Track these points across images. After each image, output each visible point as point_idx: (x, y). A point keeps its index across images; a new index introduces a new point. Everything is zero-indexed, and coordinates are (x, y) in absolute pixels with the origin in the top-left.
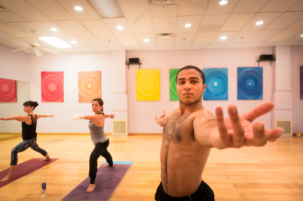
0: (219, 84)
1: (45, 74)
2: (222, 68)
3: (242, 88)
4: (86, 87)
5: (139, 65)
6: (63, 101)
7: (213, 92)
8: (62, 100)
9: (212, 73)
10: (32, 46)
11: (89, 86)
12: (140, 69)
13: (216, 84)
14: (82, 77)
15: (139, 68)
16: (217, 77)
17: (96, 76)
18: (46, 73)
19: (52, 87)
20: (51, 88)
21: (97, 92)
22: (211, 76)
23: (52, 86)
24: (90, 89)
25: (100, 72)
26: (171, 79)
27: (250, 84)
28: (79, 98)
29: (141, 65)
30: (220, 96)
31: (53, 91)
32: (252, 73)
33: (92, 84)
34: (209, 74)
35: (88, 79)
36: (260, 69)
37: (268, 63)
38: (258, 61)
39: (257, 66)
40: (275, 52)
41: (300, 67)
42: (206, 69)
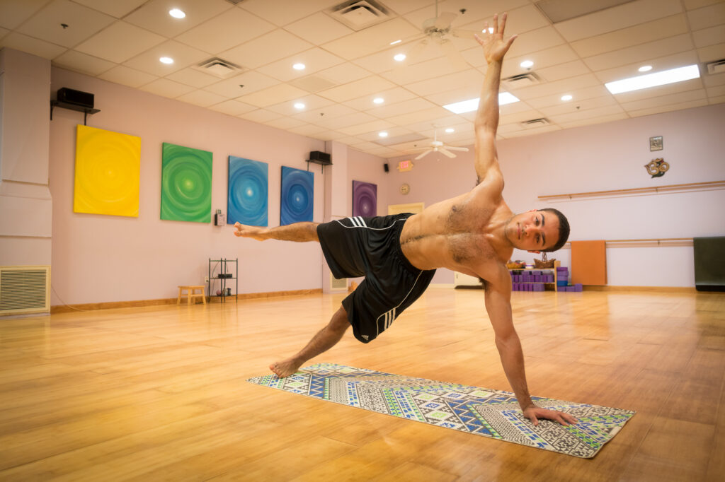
0: (255, 193)
2: (259, 163)
3: (287, 206)
5: (83, 114)
7: (246, 209)
9: (243, 168)
12: (85, 124)
13: (250, 192)
16: (252, 179)
22: (243, 173)
26: (166, 167)
27: (298, 199)
29: (88, 115)
30: (257, 217)
32: (301, 181)
34: (240, 169)
36: (311, 175)
37: (319, 167)
38: (308, 161)
39: (306, 169)
40: (331, 151)
41: (353, 182)
42: (234, 157)
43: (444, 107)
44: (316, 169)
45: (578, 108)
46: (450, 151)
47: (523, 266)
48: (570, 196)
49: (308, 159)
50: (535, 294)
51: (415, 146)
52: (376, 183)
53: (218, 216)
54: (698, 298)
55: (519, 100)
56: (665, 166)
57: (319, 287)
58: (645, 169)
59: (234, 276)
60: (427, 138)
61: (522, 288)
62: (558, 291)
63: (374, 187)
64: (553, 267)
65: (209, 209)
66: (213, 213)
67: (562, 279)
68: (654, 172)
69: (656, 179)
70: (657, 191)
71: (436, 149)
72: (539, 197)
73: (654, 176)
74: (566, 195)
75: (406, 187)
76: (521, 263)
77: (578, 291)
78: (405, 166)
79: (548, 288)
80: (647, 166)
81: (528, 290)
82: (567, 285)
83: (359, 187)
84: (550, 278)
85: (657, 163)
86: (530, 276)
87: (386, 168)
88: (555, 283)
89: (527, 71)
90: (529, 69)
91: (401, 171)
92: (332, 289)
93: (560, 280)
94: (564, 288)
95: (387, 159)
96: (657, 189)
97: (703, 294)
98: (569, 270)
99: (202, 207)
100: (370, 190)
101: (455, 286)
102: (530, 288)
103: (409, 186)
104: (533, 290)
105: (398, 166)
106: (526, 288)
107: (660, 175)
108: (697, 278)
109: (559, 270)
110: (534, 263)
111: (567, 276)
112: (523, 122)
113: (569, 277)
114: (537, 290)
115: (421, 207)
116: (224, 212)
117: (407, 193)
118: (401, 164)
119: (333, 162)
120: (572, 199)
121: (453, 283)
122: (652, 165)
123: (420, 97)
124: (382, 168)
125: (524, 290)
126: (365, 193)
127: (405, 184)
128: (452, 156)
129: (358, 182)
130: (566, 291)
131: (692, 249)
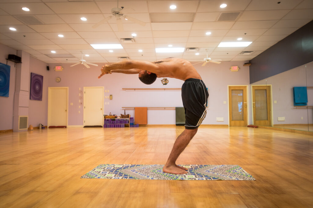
32: (2, 70)
36: (9, 67)
37: (13, 63)
38: (7, 59)
39: (6, 63)
40: (21, 56)
41: (31, 73)
43: (91, 45)
44: (11, 64)
45: (142, 55)
46: (88, 64)
47: (116, 117)
48: (135, 89)
49: (7, 58)
50: (122, 128)
51: (67, 60)
52: (43, 75)
54: (176, 128)
55: (123, 48)
56: (167, 81)
57: (11, 128)
58: (161, 81)
60: (75, 57)
61: (116, 126)
62: (130, 127)
63: (42, 77)
64: (128, 117)
67: (132, 122)
68: (164, 83)
69: (164, 85)
70: (165, 90)
71: (82, 63)
72: (123, 89)
73: (164, 84)
74: (133, 89)
75: (59, 79)
76: (115, 116)
77: (138, 127)
78: (58, 69)
79: (126, 126)
80: (162, 81)
81: (119, 127)
82: (133, 125)
83: (34, 76)
84: (127, 122)
85: (165, 80)
86: (119, 121)
87: (48, 68)
88: (129, 124)
89: (133, 38)
90: (134, 37)
91: (56, 70)
92: (19, 129)
93: (131, 122)
94: (132, 126)
95: (48, 64)
96: (165, 89)
97: (178, 127)
98: (134, 118)
100: (40, 78)
101: (84, 126)
102: (120, 126)
103: (60, 79)
104: (120, 127)
105: (54, 68)
106: (118, 126)
107: (166, 84)
108: (177, 121)
109: (131, 118)
110: (120, 116)
111: (133, 121)
112: (119, 57)
113: (134, 121)
114: (122, 127)
115: (67, 89)
117: (59, 82)
118: (56, 67)
119: (22, 62)
120: (136, 91)
121: (83, 125)
122: (163, 81)
123: (82, 38)
124: (46, 68)
125: (117, 127)
126: (37, 79)
127: (59, 77)
128: (88, 67)
129: (34, 74)
130: (133, 127)
131: (175, 111)
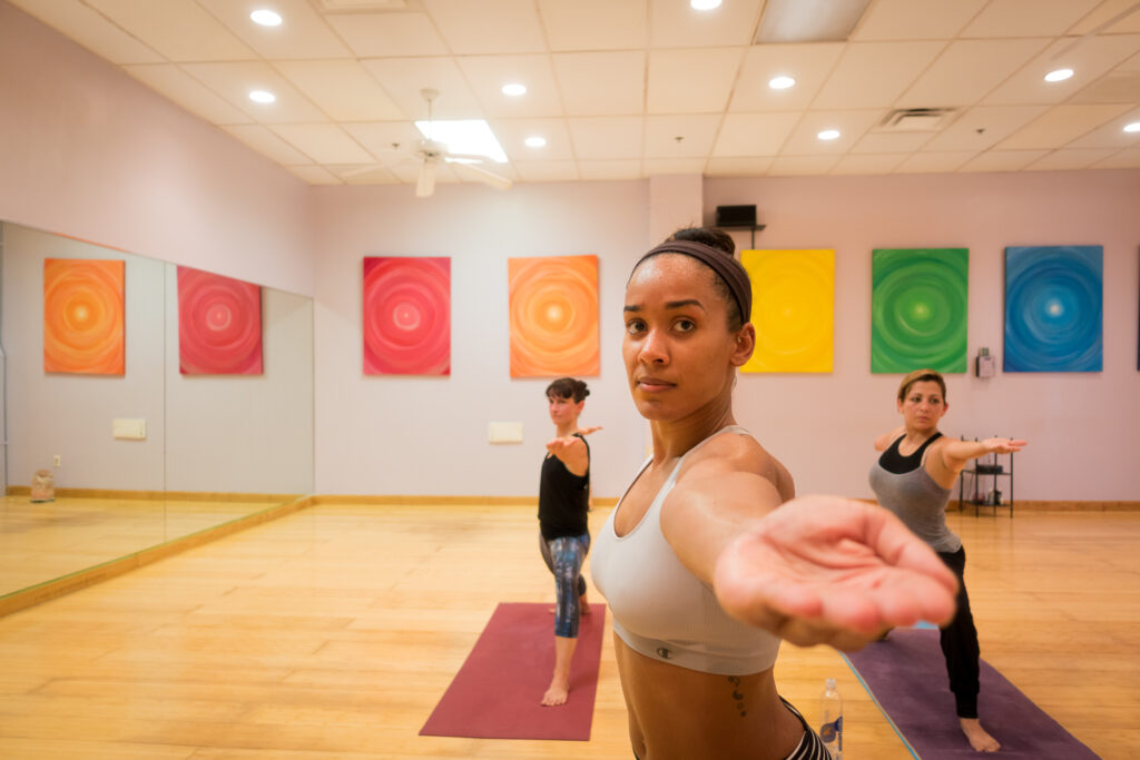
0: (1067, 307)
1: (378, 268)
2: (1078, 248)
4: (541, 317)
5: (749, 233)
6: (447, 372)
7: (1047, 341)
8: (443, 369)
9: (1039, 265)
10: (426, 153)
11: (554, 313)
12: (753, 248)
13: (1055, 309)
14: (525, 276)
15: (750, 245)
16: (1061, 283)
17: (578, 275)
18: (382, 265)
19: (407, 319)
20: (402, 321)
21: (582, 336)
22: (1037, 275)
23: (406, 315)
24: (558, 327)
25: (594, 261)
26: (879, 288)
28: (512, 362)
29: (757, 233)
31: (410, 333)
33: (563, 305)
34: (1030, 269)
35: (551, 288)
42: (1016, 248)
53: (982, 360)
59: (1006, 469)
65: (963, 349)
66: (972, 353)
99: (949, 347)
116: (997, 350)
